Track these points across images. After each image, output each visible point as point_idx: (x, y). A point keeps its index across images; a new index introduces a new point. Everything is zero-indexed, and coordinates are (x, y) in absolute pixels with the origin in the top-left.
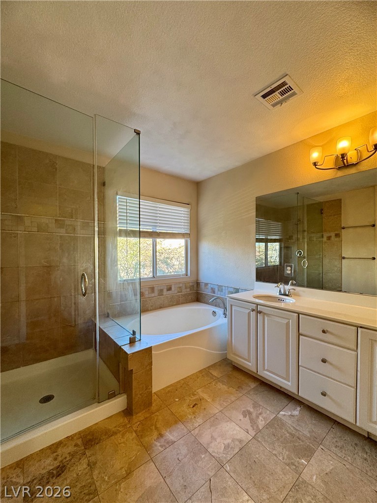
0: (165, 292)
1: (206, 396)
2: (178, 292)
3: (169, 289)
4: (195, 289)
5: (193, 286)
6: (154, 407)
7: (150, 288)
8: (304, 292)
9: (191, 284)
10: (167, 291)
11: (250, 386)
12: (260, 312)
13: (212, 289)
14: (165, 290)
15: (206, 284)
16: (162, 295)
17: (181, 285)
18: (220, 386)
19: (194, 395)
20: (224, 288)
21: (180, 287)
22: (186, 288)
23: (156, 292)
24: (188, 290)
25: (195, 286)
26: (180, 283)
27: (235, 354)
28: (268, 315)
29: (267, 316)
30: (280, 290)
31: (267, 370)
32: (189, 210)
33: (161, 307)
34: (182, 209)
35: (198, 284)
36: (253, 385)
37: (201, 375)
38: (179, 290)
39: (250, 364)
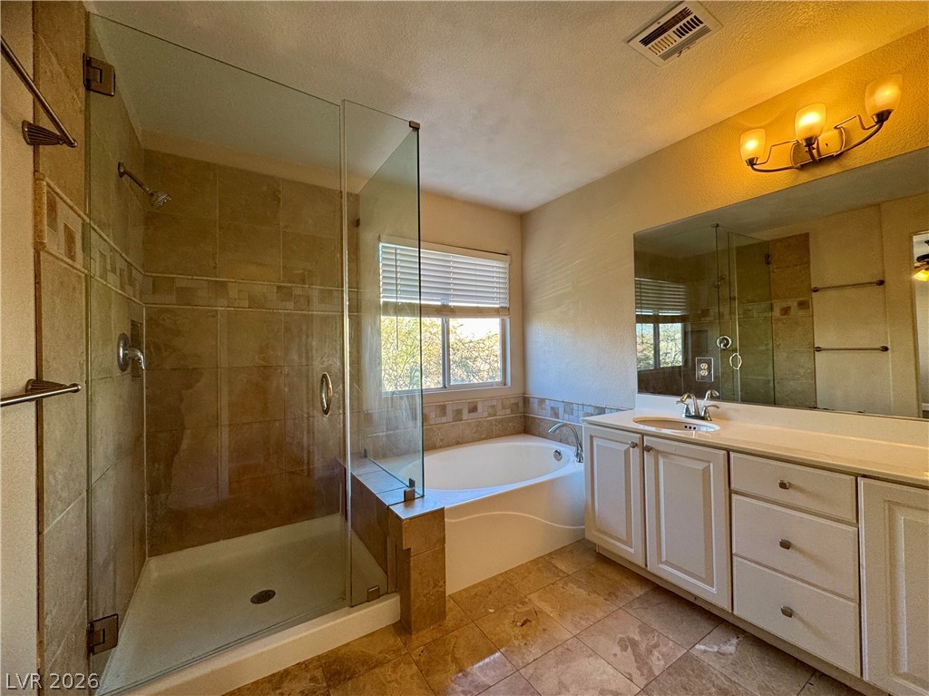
0: (465, 415)
1: (547, 608)
2: (490, 415)
3: (473, 409)
4: (521, 409)
5: (517, 404)
6: (449, 621)
7: (440, 406)
8: (737, 411)
9: (513, 401)
10: (470, 412)
11: (631, 593)
12: (649, 449)
13: (553, 408)
14: (465, 412)
15: (542, 401)
16: (461, 420)
17: (494, 403)
18: (572, 589)
19: (523, 603)
20: (575, 407)
21: (493, 407)
22: (504, 408)
23: (450, 416)
24: (508, 411)
25: (521, 405)
26: (492, 398)
27: (599, 530)
28: (665, 454)
29: (664, 457)
30: (687, 408)
31: (667, 563)
32: (507, 266)
33: (459, 443)
34: (495, 263)
35: (526, 401)
36: (638, 591)
37: (535, 568)
38: (490, 411)
39: (632, 551)
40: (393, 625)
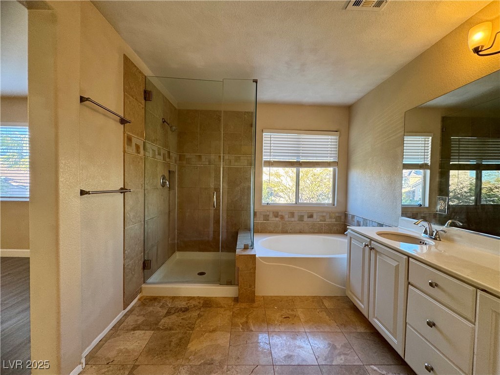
0: (305, 219)
1: (302, 316)
2: (321, 221)
3: (311, 216)
4: (342, 220)
5: (340, 217)
7: (291, 212)
9: (337, 215)
10: (308, 217)
12: (372, 249)
13: (358, 222)
15: (353, 216)
16: (303, 221)
17: (324, 214)
19: (292, 310)
20: (368, 221)
21: (323, 216)
22: (331, 218)
23: (296, 218)
24: (334, 220)
25: (343, 217)
26: (323, 212)
28: (380, 253)
29: (380, 255)
30: (426, 229)
31: (376, 318)
32: (338, 138)
33: (301, 232)
34: (330, 137)
35: (346, 215)
38: (321, 218)
39: (363, 306)
40: (234, 297)
